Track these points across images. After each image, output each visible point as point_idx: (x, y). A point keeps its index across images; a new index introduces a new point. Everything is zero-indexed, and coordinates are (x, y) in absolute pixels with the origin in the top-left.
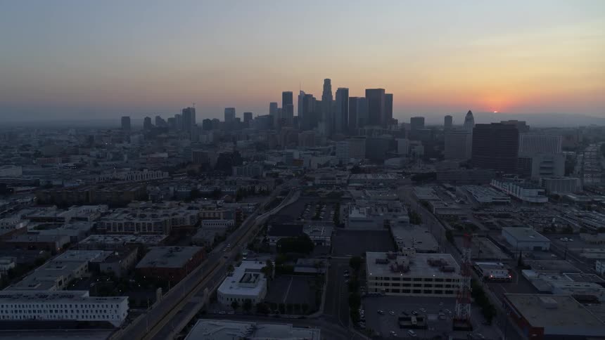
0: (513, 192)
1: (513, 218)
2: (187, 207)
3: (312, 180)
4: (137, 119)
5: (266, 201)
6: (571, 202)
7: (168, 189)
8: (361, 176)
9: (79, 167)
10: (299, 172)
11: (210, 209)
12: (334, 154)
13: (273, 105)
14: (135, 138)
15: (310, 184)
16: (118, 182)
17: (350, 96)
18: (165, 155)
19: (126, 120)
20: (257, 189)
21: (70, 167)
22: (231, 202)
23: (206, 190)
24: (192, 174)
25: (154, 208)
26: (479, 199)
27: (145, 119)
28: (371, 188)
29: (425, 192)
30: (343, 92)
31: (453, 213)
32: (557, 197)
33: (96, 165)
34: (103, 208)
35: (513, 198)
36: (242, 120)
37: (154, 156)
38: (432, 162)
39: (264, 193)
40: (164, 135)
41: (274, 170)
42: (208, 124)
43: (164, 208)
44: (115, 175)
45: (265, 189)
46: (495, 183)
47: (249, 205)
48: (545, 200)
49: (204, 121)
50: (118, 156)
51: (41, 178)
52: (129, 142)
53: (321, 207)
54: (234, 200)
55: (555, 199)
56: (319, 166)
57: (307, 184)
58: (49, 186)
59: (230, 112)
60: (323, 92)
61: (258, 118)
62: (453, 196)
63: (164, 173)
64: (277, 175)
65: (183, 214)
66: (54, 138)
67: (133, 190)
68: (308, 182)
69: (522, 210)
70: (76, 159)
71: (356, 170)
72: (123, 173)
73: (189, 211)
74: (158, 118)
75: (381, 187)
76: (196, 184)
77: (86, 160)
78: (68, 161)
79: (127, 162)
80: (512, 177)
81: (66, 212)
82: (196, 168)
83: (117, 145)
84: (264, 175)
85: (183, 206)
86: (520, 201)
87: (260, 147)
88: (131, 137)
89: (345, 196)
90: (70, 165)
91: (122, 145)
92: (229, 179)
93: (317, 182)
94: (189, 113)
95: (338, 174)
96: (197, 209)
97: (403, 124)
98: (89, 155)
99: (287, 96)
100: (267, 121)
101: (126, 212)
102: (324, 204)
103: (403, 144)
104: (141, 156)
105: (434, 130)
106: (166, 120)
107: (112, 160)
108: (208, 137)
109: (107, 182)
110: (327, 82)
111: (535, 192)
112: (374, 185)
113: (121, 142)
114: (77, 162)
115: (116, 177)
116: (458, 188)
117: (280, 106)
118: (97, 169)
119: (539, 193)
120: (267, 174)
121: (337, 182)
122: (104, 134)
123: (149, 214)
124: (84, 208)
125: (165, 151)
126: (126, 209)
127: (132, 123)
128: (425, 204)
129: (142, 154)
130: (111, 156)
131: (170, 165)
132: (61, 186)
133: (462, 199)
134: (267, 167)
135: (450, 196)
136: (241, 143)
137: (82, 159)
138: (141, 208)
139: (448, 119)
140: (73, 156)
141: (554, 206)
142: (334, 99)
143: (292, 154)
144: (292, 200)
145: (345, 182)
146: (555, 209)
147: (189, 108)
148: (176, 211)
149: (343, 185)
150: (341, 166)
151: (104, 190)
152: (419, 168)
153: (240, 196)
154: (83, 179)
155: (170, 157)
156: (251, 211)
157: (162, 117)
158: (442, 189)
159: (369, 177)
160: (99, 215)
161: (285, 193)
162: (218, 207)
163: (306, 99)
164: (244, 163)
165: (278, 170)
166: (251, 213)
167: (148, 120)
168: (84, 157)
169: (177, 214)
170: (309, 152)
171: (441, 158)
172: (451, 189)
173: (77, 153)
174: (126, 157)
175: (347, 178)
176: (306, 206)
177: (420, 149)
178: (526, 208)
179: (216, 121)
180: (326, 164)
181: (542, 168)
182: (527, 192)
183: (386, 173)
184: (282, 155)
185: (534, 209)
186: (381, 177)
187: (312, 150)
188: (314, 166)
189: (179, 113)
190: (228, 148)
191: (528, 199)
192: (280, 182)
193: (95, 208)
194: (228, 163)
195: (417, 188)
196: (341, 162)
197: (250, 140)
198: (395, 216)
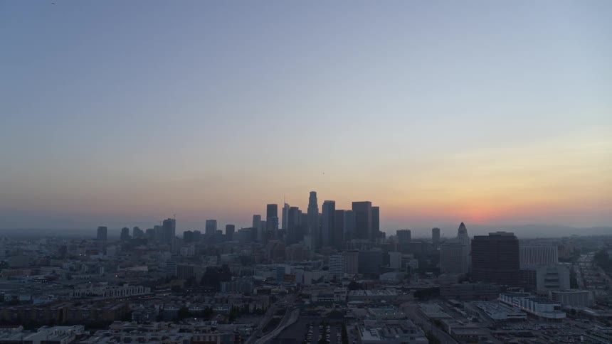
0: (526, 307)
1: (537, 336)
2: (178, 329)
3: (308, 297)
4: (114, 229)
5: (263, 322)
6: (591, 317)
7: (153, 307)
8: (360, 293)
9: (50, 280)
10: (293, 289)
11: (204, 331)
12: (326, 269)
13: (257, 218)
14: (112, 249)
15: (307, 302)
16: (96, 299)
17: (336, 209)
18: (145, 269)
19: (102, 230)
20: (251, 308)
21: (39, 280)
22: (224, 323)
23: (196, 309)
24: (176, 290)
25: (140, 330)
26: (493, 316)
27: (123, 230)
28: (373, 307)
29: (432, 309)
30: (329, 205)
31: (472, 332)
32: (573, 312)
33: (69, 278)
34: (78, 330)
35: (529, 314)
36: (224, 232)
37: (134, 269)
38: (428, 277)
39: (259, 313)
40: (143, 247)
41: (265, 287)
42: (190, 236)
43: (152, 331)
44: (91, 290)
45: (260, 307)
46: (502, 298)
47: (246, 326)
48: (563, 315)
49: (185, 233)
50: (94, 269)
51: (6, 292)
52: (105, 254)
53: (325, 329)
54: (227, 320)
55: (572, 314)
56: (314, 282)
57: (304, 302)
58: (15, 302)
59: (211, 224)
60: (309, 205)
61: (242, 231)
62: (463, 313)
63: (146, 289)
64: (269, 291)
65: (175, 337)
66: (22, 247)
67: (114, 308)
68: (305, 300)
69: (542, 327)
70: (47, 272)
71: (354, 286)
72: (102, 288)
73: (181, 334)
74: (136, 229)
75: (383, 305)
76: (184, 302)
77: (58, 273)
78: (37, 273)
79: (104, 275)
80: (518, 290)
81: (35, 334)
82: (181, 283)
83: (93, 257)
84: (255, 291)
85: (173, 328)
86: (536, 317)
87: (245, 260)
88: (108, 249)
89: (349, 315)
90: (41, 277)
91: (97, 257)
92: (219, 296)
93: (315, 299)
94: (169, 224)
95: (335, 291)
96: (189, 331)
97: (391, 237)
98: (61, 267)
99: (272, 209)
100: (250, 234)
101: (108, 335)
102: (328, 324)
103: (395, 257)
104: (119, 269)
105: (423, 243)
106: (145, 231)
107: (87, 273)
108: (190, 250)
109: (83, 298)
110: (313, 195)
111: (550, 307)
112: (376, 303)
113: (97, 254)
114: (48, 274)
115: (93, 292)
116: (466, 305)
117: (264, 218)
118: (69, 283)
119: (556, 308)
120: (258, 291)
121: (336, 299)
122: (78, 245)
123: (134, 337)
124: (57, 329)
125: (144, 264)
126: (108, 332)
127: (109, 233)
128: (438, 323)
129: (121, 267)
130: (86, 269)
131: (151, 279)
132: (31, 302)
133: (473, 317)
134: (258, 283)
135: (460, 313)
136: (225, 257)
137: (54, 272)
138: (125, 330)
139: (436, 231)
140: (42, 268)
141: (575, 323)
142: (320, 211)
143: (283, 269)
144: (291, 321)
145: (344, 299)
146: (576, 326)
147: (169, 219)
148: (167, 334)
149: (342, 303)
150: (335, 281)
151: (81, 308)
152: (417, 283)
153: (233, 316)
154: (55, 295)
155: (150, 271)
156: (248, 333)
157: (141, 228)
158: (449, 305)
159: (369, 293)
160: (73, 338)
161: (281, 312)
162: (213, 329)
163: (291, 212)
164: (233, 278)
165: (269, 287)
166: (248, 336)
167: (125, 231)
168: (56, 269)
169: (167, 338)
170: (298, 267)
171: (437, 272)
172: (457, 306)
173: (48, 265)
174: (102, 270)
175: (345, 295)
176: (308, 327)
177: (414, 263)
178: (546, 325)
179: (197, 233)
180: (321, 280)
181: (547, 281)
182: (543, 306)
183: (385, 289)
184: (271, 270)
185: (554, 326)
186: (381, 294)
187: (303, 264)
188: (308, 282)
189: (158, 224)
190: (212, 262)
191: (544, 315)
192: (273, 299)
193: (69, 329)
194: (215, 278)
195: (422, 305)
196: (335, 277)
197: (235, 253)
198: (412, 338)
